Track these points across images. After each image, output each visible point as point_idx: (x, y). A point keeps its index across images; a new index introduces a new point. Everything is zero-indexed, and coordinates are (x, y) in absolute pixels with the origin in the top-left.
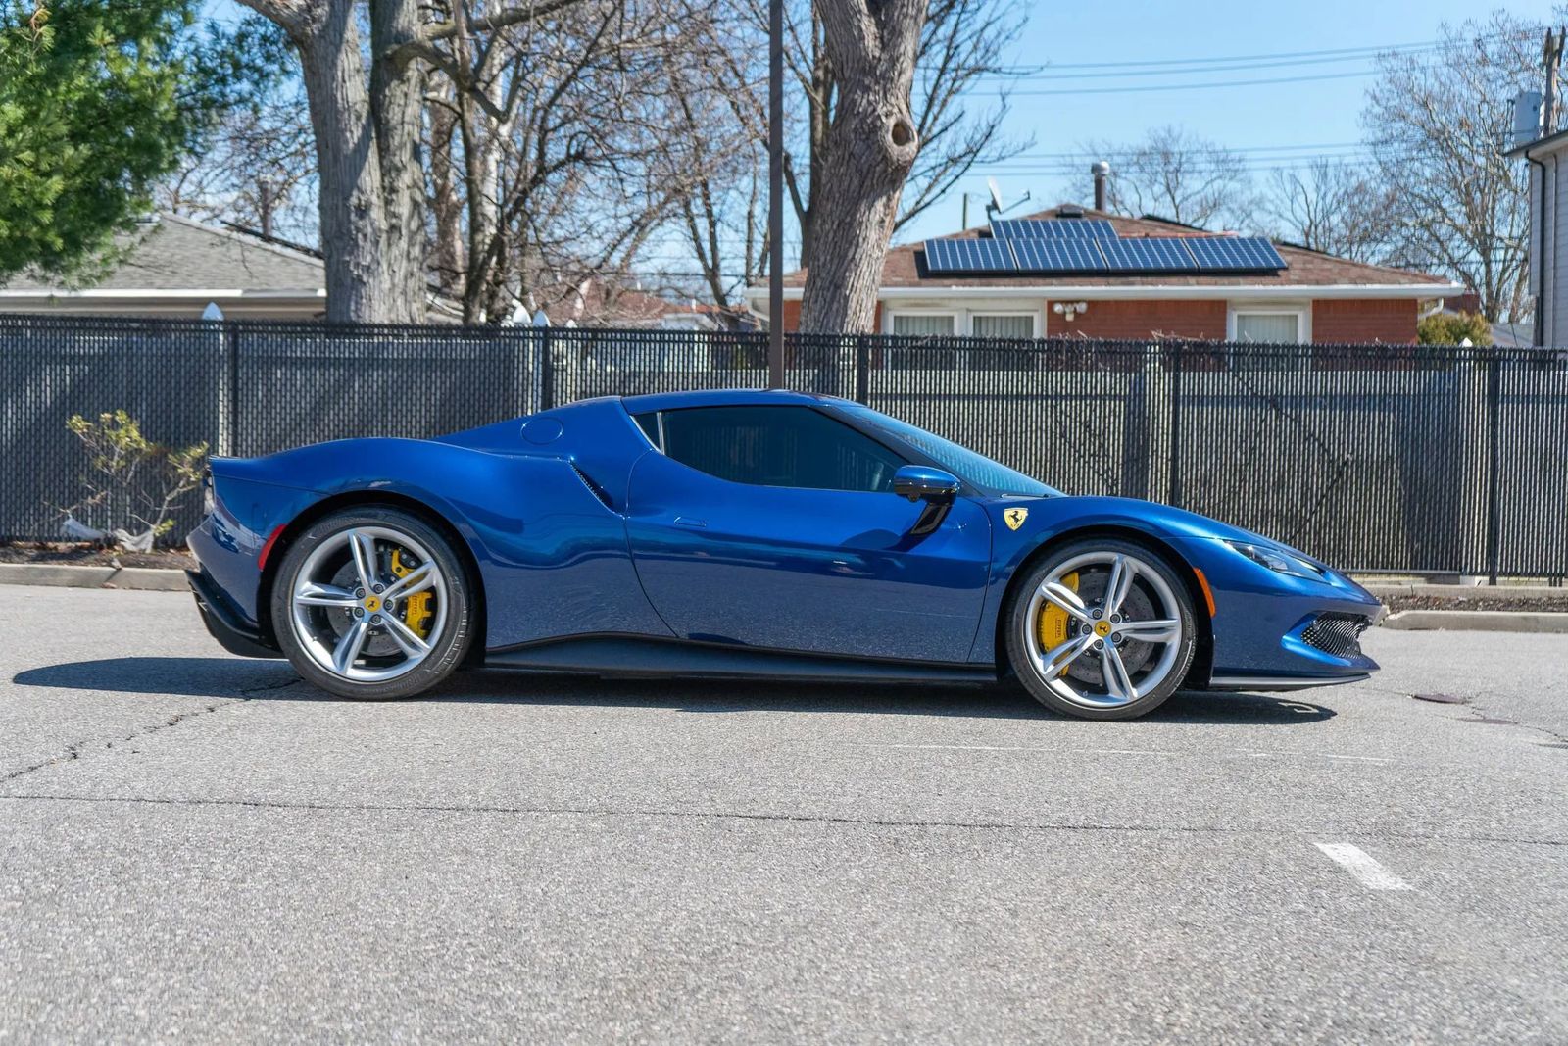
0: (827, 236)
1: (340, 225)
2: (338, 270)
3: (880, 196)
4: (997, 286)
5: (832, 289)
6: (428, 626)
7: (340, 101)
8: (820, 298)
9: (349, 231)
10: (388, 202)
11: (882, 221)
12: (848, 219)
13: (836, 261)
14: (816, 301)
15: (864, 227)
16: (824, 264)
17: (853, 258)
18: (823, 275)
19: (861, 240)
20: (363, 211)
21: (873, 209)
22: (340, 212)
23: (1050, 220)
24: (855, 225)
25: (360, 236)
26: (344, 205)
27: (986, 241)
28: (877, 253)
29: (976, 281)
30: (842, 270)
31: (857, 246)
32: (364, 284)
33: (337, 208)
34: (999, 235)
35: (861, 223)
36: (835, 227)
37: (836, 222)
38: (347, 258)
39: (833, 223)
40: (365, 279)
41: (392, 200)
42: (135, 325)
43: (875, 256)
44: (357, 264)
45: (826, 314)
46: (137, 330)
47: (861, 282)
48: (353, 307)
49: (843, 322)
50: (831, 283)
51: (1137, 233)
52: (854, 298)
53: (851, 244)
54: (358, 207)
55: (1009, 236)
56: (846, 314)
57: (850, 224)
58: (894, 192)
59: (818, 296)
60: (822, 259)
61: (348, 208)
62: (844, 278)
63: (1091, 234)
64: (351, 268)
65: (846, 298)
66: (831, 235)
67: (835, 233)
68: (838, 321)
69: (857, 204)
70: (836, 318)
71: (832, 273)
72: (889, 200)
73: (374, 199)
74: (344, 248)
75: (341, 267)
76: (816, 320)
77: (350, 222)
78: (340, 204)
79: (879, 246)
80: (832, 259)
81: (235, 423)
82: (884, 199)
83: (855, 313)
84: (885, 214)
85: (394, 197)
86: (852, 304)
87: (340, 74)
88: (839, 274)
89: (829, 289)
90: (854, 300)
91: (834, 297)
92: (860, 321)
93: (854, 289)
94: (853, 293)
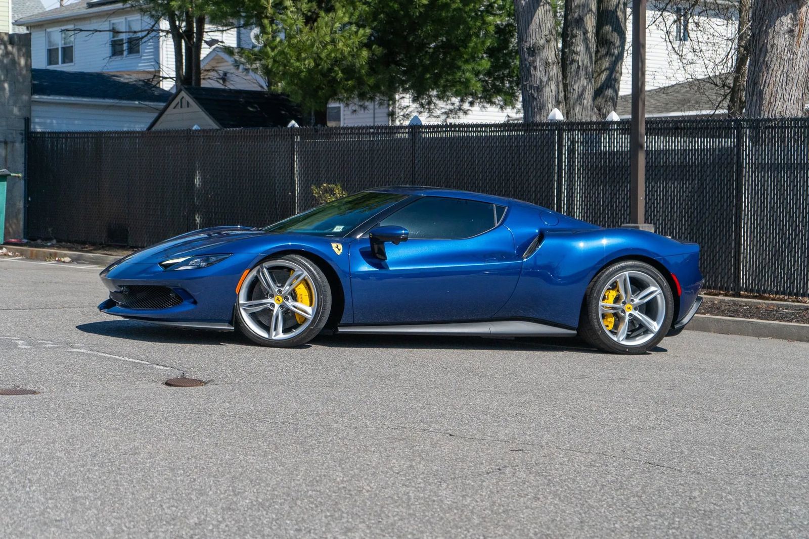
17: (764, 61)
19: (769, 47)
31: (766, 51)
42: (372, 131)
49: (760, 110)
56: (761, 104)
58: (800, 7)
65: (761, 92)
72: (795, 14)
83: (770, 103)
84: (793, 25)
86: (767, 97)
90: (767, 93)
91: (753, 91)
92: (775, 109)
93: (767, 85)
94: (766, 88)
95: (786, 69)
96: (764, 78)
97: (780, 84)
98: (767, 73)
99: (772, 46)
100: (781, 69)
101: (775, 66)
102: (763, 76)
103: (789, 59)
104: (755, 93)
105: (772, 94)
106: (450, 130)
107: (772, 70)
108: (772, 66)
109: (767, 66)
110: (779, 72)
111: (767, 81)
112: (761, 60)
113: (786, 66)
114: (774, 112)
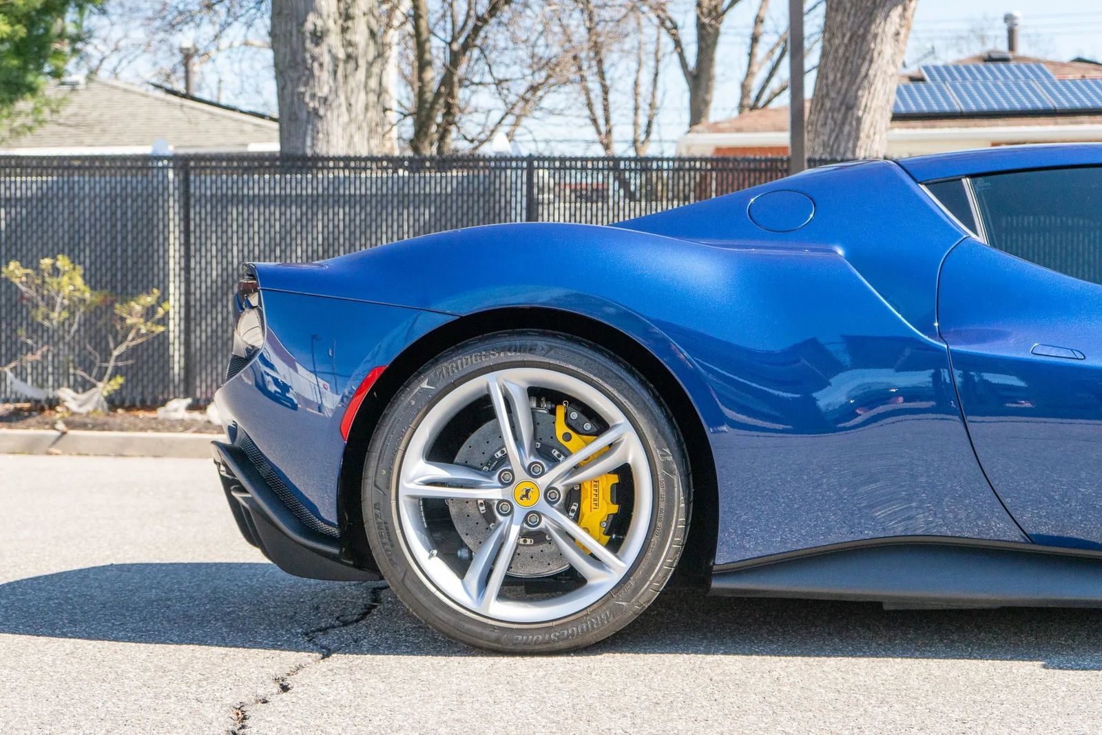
0: (836, 51)
1: (294, 53)
2: (292, 103)
3: (896, 5)
4: (941, 127)
5: (843, 109)
6: (617, 530)
8: (829, 121)
9: (304, 61)
10: (344, 30)
11: (898, 34)
12: (861, 31)
13: (847, 79)
14: (825, 124)
15: (879, 40)
16: (834, 82)
18: (833, 95)
20: (318, 37)
21: (889, 20)
22: (294, 39)
23: (981, 65)
24: (870, 37)
25: (316, 65)
26: (299, 31)
27: (921, 84)
28: (891, 70)
29: (919, 123)
30: (854, 88)
32: (321, 118)
33: (291, 34)
34: (933, 79)
35: (875, 36)
36: (846, 40)
37: (848, 35)
38: (302, 89)
39: (844, 36)
40: (321, 112)
41: (348, 28)
43: (890, 72)
44: (313, 96)
45: (837, 137)
46: (79, 168)
47: (875, 101)
50: (841, 104)
51: (1073, 74)
53: (864, 59)
54: (314, 33)
55: (944, 80)
57: (864, 37)
59: (826, 118)
60: (831, 77)
61: (303, 34)
62: (856, 98)
63: (1027, 77)
64: (307, 99)
66: (841, 51)
67: (846, 46)
68: (850, 145)
69: (870, 17)
70: (848, 142)
71: (843, 92)
73: (331, 24)
74: (299, 79)
75: (296, 98)
76: (825, 145)
77: (305, 50)
78: (294, 32)
79: (894, 62)
80: (842, 78)
81: (187, 269)
82: (900, 9)
85: (350, 23)
88: (852, 93)
89: (839, 110)
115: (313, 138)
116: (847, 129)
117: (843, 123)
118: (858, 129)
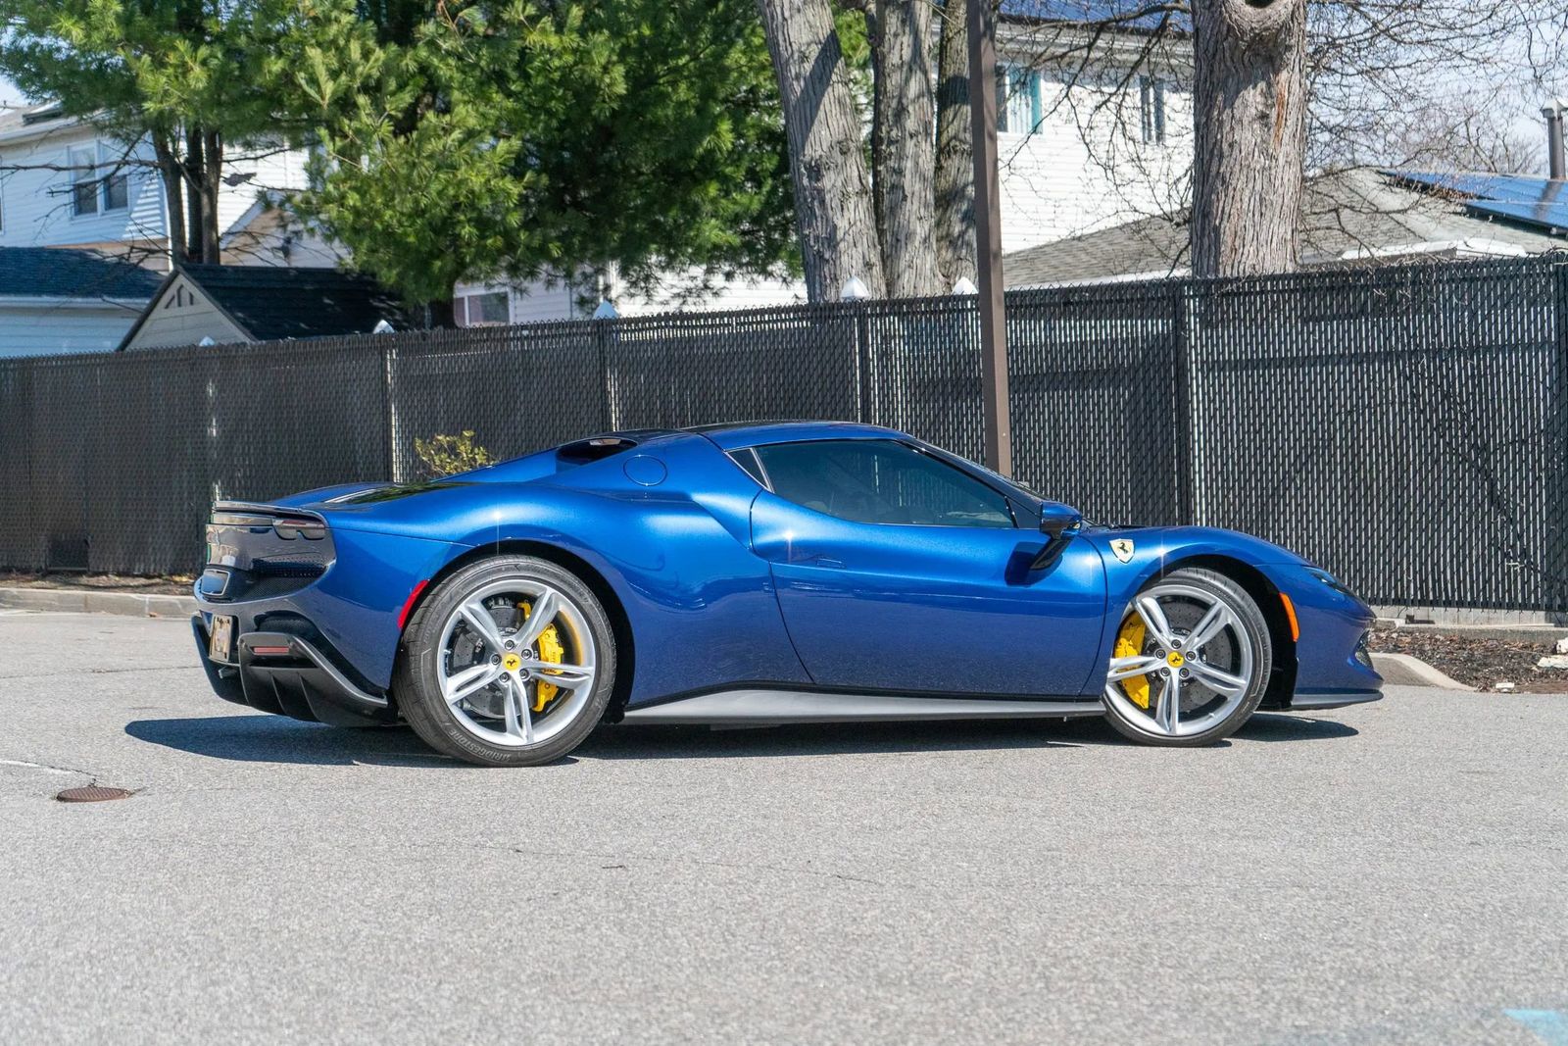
1: (798, 192)
2: (803, 246)
3: (1251, 82)
7: (781, 42)
11: (1264, 116)
17: (1218, 172)
19: (1225, 146)
21: (1241, 101)
22: (797, 176)
25: (817, 202)
30: (1207, 191)
31: (1221, 156)
32: (827, 261)
33: (794, 171)
35: (1221, 123)
38: (807, 232)
42: (525, 333)
43: (1256, 166)
44: (817, 238)
45: (1200, 252)
47: (1236, 205)
48: (818, 291)
49: (1217, 263)
52: (1227, 229)
54: (810, 168)
56: (1218, 253)
58: (1277, 73)
61: (797, 169)
62: (1211, 203)
64: (812, 243)
65: (1217, 229)
67: (1197, 141)
72: (1269, 85)
74: (801, 222)
75: (804, 242)
76: (1193, 264)
77: (804, 187)
78: (796, 166)
82: (1262, 85)
83: (1234, 250)
84: (1266, 105)
86: (1227, 239)
87: (779, 10)
88: (1205, 198)
90: (1228, 232)
91: (1203, 229)
92: (1244, 260)
93: (1226, 217)
94: (1225, 222)
95: (1258, 187)
96: (1221, 204)
97: (1250, 214)
98: (1226, 196)
99: (1231, 145)
100: (1251, 185)
101: (1238, 181)
102: (1218, 200)
103: (1264, 168)
104: (1207, 232)
105: (1236, 232)
106: (666, 326)
107: (1235, 190)
108: (1234, 182)
109: (1224, 182)
110: (1247, 192)
111: (1227, 210)
112: (1214, 169)
113: (1259, 182)
114: (1241, 267)
115: (821, 284)
116: (1206, 241)
117: (1203, 235)
118: (1217, 242)
